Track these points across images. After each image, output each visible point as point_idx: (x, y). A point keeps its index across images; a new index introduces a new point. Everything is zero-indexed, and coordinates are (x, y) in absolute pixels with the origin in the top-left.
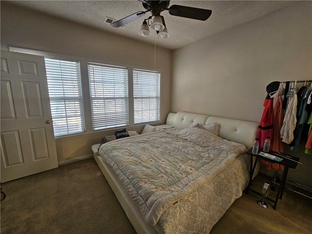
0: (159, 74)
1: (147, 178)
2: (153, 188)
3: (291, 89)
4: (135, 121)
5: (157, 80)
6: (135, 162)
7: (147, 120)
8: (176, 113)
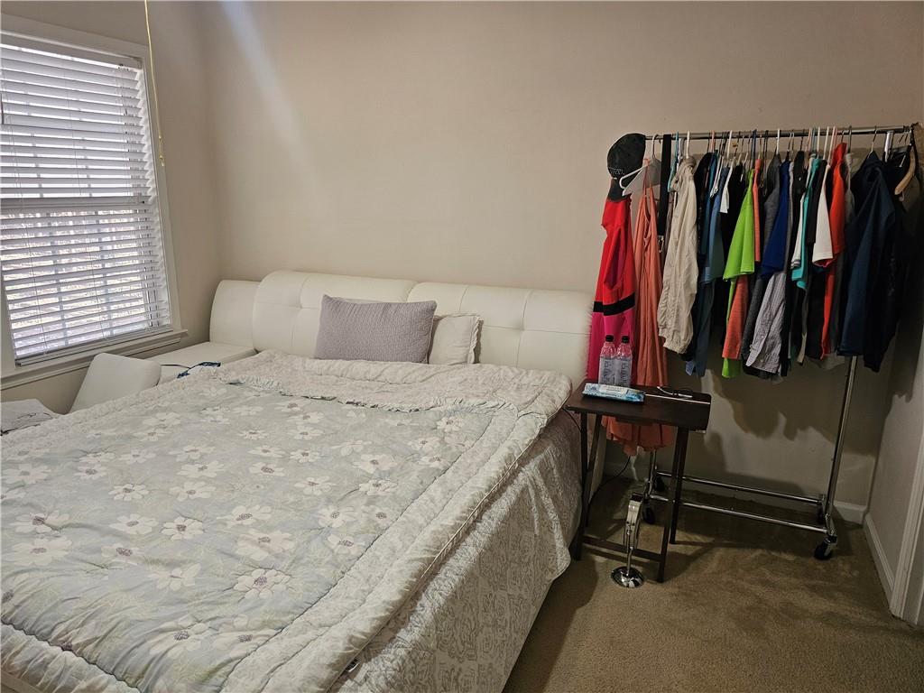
0: (139, 72)
1: (184, 613)
2: (231, 646)
3: (677, 162)
4: (18, 345)
5: (129, 103)
6: (88, 557)
7: (97, 328)
8: (260, 281)
